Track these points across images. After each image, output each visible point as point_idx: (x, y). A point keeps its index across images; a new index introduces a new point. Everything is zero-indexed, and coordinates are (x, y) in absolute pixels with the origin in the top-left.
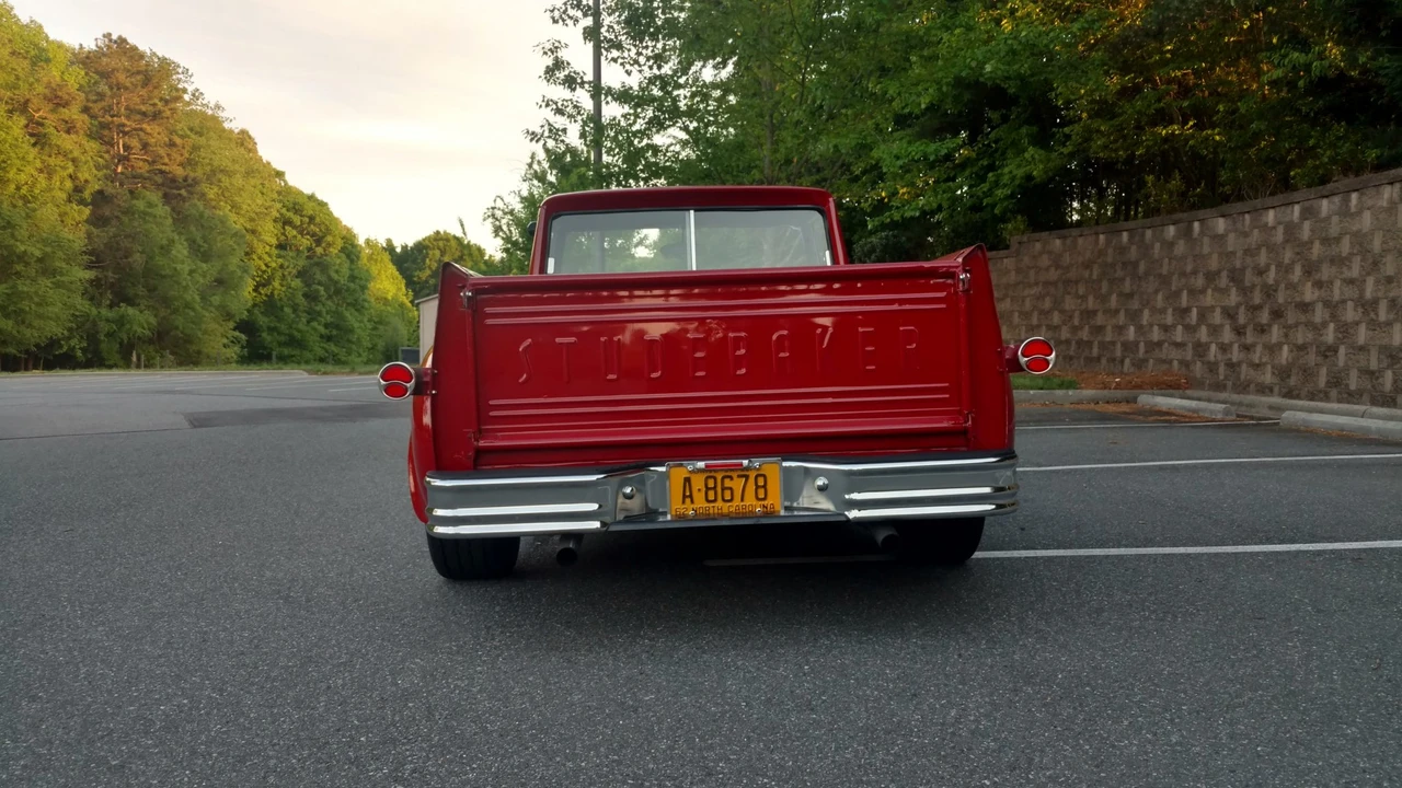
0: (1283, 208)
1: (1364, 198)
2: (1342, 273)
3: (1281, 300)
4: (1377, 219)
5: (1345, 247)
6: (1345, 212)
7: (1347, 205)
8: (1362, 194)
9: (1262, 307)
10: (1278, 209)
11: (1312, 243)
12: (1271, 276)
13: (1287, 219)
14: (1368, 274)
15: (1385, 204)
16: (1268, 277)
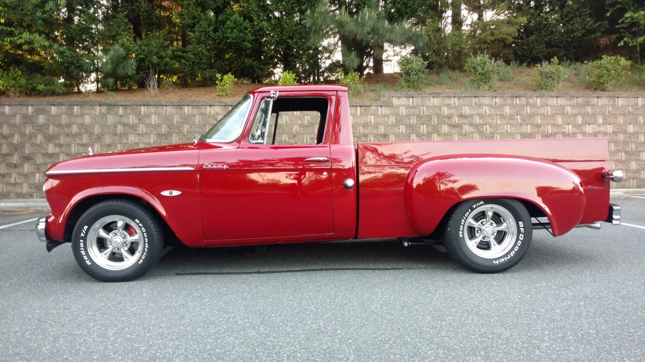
0: (19, 107)
1: (84, 110)
2: (76, 141)
3: (27, 152)
4: (94, 119)
5: (75, 129)
6: (71, 114)
7: (71, 111)
8: (82, 107)
9: (12, 155)
10: (13, 107)
11: (49, 126)
12: (16, 139)
13: (23, 112)
14: (94, 142)
15: (97, 114)
16: (13, 140)
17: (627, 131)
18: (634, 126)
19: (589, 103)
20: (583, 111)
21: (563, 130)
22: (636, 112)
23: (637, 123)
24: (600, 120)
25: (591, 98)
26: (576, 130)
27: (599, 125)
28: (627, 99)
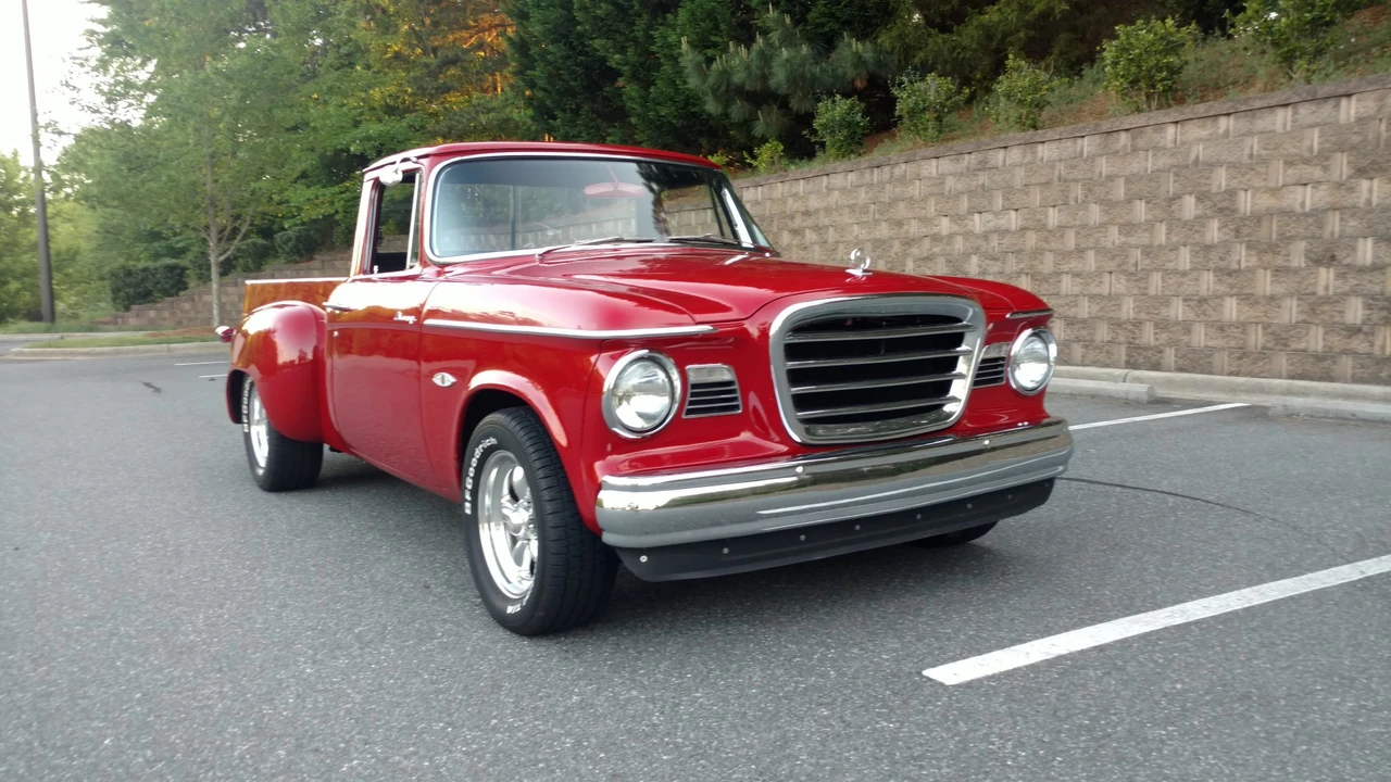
17: (1044, 225)
18: (1060, 211)
19: (986, 163)
20: (974, 183)
21: (936, 230)
22: (1071, 176)
23: (1066, 204)
24: (999, 202)
25: (991, 153)
26: (955, 228)
27: (996, 214)
28: (1056, 144)
